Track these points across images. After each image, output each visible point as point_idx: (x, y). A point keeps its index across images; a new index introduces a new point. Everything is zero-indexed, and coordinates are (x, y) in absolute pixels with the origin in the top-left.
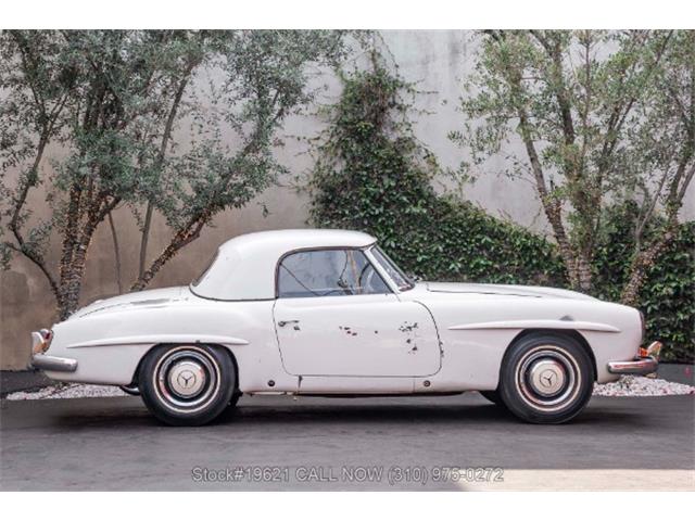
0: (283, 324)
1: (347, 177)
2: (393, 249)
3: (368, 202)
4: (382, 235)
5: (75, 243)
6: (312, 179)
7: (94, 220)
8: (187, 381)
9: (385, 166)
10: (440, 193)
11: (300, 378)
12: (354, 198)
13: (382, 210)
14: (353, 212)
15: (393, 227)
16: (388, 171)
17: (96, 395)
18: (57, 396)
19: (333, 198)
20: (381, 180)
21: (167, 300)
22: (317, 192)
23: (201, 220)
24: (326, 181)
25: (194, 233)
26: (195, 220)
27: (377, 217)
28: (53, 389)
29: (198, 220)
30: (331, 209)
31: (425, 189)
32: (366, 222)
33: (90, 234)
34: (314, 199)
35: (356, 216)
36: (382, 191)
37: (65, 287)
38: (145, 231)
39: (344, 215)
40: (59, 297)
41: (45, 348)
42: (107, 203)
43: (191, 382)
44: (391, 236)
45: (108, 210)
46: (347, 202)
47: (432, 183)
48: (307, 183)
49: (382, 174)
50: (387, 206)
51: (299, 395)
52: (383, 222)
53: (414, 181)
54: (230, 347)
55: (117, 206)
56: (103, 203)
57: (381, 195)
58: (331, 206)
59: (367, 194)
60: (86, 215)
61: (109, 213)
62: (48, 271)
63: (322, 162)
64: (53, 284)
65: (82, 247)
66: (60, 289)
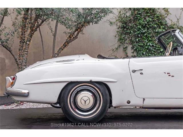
0: (134, 71)
1: (131, 18)
2: (151, 46)
3: (140, 27)
4: (146, 41)
5: (24, 42)
6: (117, 19)
7: (33, 31)
8: (85, 102)
9: (147, 13)
10: (169, 23)
11: (144, 100)
12: (135, 26)
13: (146, 30)
14: (134, 32)
15: (150, 37)
16: (148, 14)
17: (35, 107)
18: (18, 107)
19: (126, 26)
20: (145, 18)
21: (73, 60)
22: (119, 24)
23: (79, 30)
24: (123, 19)
25: (75, 37)
26: (76, 30)
27: (144, 33)
28: (17, 104)
29: (77, 30)
30: (125, 31)
31: (163, 22)
32: (139, 36)
33: (31, 37)
34: (118, 27)
35: (136, 33)
36: (146, 23)
37: (21, 61)
38: (55, 36)
39: (130, 33)
40: (18, 65)
41: (12, 84)
42: (38, 23)
43: (87, 102)
44: (150, 41)
45: (38, 26)
46: (132, 27)
47: (166, 19)
48: (116, 20)
49: (146, 16)
50: (148, 29)
51: (143, 108)
52: (146, 35)
53: (159, 19)
54: (107, 84)
55: (42, 24)
56: (37, 23)
57: (146, 25)
58: (125, 29)
59: (140, 24)
60: (29, 28)
61: (39, 27)
62: (13, 54)
63: (121, 12)
64: (16, 60)
65: (28, 43)
66: (19, 62)
